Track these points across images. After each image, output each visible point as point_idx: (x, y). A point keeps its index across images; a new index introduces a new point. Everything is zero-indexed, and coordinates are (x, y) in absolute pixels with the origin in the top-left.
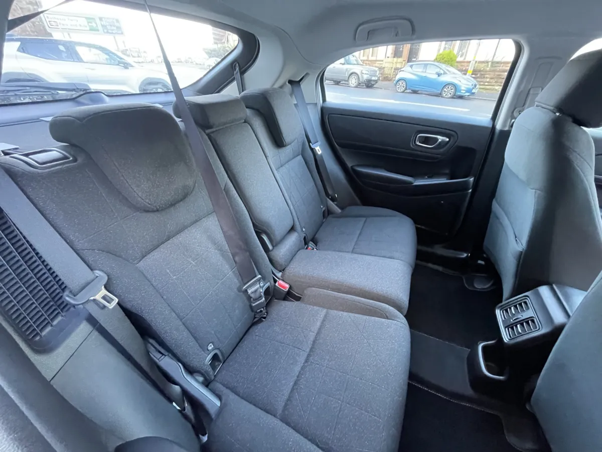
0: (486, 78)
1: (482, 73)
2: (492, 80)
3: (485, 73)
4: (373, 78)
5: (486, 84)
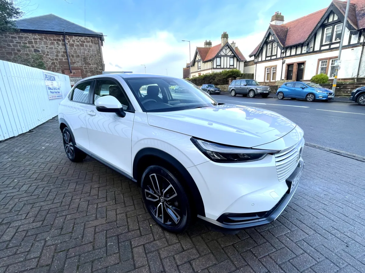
1: (344, 86)
4: (265, 92)
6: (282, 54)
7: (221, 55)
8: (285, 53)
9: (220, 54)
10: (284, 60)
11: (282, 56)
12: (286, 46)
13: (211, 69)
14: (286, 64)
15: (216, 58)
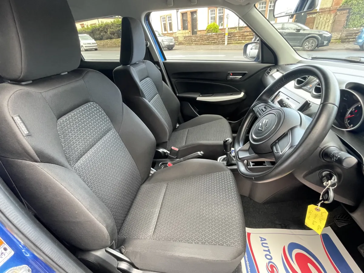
0: (237, 37)
1: (234, 34)
2: (239, 38)
3: (235, 34)
4: (171, 44)
5: (237, 40)
14: (180, 12)
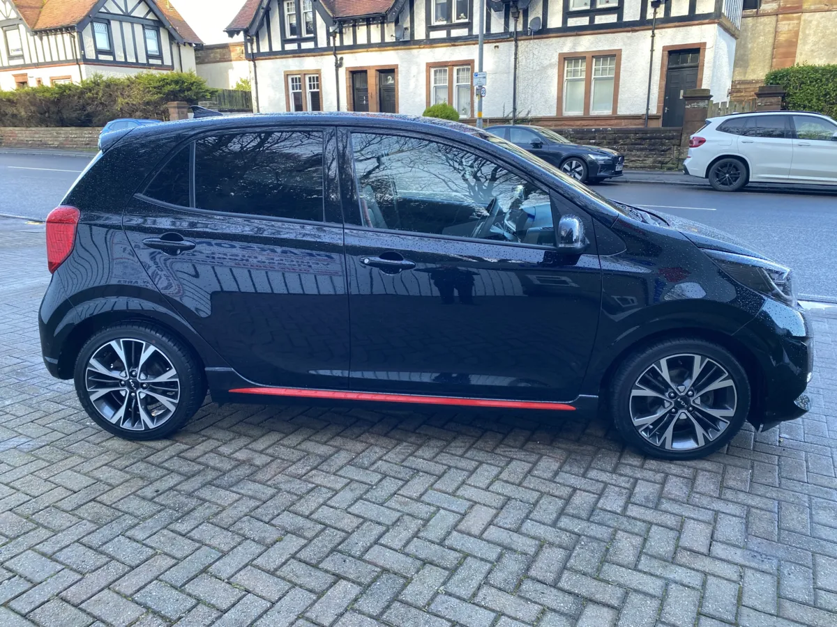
6: (331, 38)
7: (109, 13)
8: (338, 35)
9: (103, 10)
10: (339, 56)
11: (332, 45)
12: (341, 15)
13: (77, 62)
14: (346, 68)
15: (92, 22)
